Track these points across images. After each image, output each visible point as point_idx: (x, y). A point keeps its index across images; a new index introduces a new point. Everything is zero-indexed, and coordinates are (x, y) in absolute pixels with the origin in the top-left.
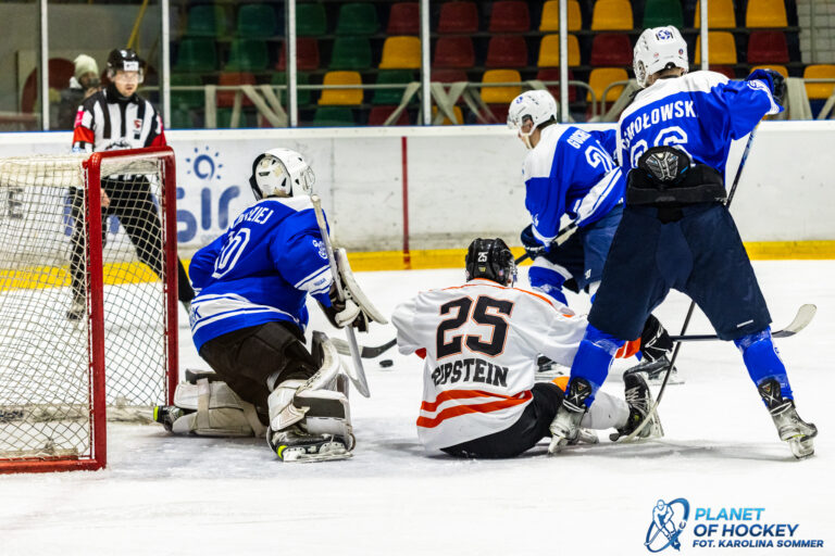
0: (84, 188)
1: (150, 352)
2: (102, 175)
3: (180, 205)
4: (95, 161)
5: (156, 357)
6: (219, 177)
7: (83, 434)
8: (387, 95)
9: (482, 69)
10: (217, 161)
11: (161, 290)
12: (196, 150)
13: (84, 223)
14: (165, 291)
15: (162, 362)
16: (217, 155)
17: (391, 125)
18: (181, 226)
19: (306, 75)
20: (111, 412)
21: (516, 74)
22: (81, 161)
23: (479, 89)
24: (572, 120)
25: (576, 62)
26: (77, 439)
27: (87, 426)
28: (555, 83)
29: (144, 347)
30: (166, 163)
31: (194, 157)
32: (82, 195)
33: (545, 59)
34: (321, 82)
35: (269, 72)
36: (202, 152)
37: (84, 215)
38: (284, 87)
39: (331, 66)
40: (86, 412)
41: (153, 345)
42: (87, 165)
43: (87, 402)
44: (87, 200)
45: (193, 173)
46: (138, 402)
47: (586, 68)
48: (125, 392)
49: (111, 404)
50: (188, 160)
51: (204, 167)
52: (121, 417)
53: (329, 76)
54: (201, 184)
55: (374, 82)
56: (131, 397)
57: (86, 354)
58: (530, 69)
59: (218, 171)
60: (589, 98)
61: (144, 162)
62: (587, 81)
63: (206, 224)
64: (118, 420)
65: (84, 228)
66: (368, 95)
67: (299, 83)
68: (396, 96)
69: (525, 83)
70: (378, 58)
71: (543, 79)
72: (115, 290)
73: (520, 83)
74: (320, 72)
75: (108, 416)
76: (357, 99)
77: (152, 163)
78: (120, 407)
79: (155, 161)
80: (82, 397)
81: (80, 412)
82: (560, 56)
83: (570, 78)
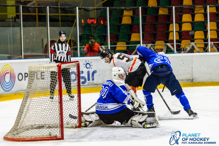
0: (57, 71)
1: (74, 111)
2: (62, 68)
3: (81, 75)
4: (60, 65)
5: (76, 112)
6: (92, 68)
7: (58, 131)
8: (132, 47)
9: (155, 41)
10: (91, 64)
11: (77, 96)
12: (86, 62)
13: (57, 80)
14: (78, 96)
15: (77, 113)
16: (91, 63)
17: (133, 55)
18: (82, 80)
19: (113, 43)
20: (65, 126)
21: (163, 42)
22: (56, 65)
23: (154, 46)
24: (177, 52)
25: (178, 38)
26: (57, 132)
27: (59, 129)
28: (173, 44)
29: (73, 110)
30: (77, 65)
31: (85, 63)
32: (57, 73)
33: (170, 38)
34: (116, 45)
35: (104, 42)
36: (87, 62)
37: (57, 78)
38: (107, 46)
39: (119, 41)
40: (59, 126)
41: (75, 109)
42: (58, 66)
43: (59, 123)
44: (58, 74)
45: (85, 67)
46: (72, 123)
47: (180, 40)
48: (68, 120)
49: (65, 124)
50: (84, 64)
51: (88, 66)
52: (68, 127)
53: (118, 43)
54: (87, 70)
55: (129, 44)
56: (70, 122)
57: (59, 112)
58: (167, 40)
59: (91, 67)
60: (181, 47)
61: (72, 65)
62: (181, 43)
63: (89, 80)
64: (67, 127)
65: (57, 81)
66: (128, 47)
67: (110, 45)
68: (134, 48)
69: (166, 44)
70: (130, 38)
71: (170, 43)
72: (66, 96)
73: (164, 44)
74: (116, 42)
75: (64, 127)
76: (125, 49)
77: (74, 65)
78: (68, 124)
79: (75, 65)
80: (58, 122)
81: (58, 126)
82: (174, 37)
83: (176, 43)
